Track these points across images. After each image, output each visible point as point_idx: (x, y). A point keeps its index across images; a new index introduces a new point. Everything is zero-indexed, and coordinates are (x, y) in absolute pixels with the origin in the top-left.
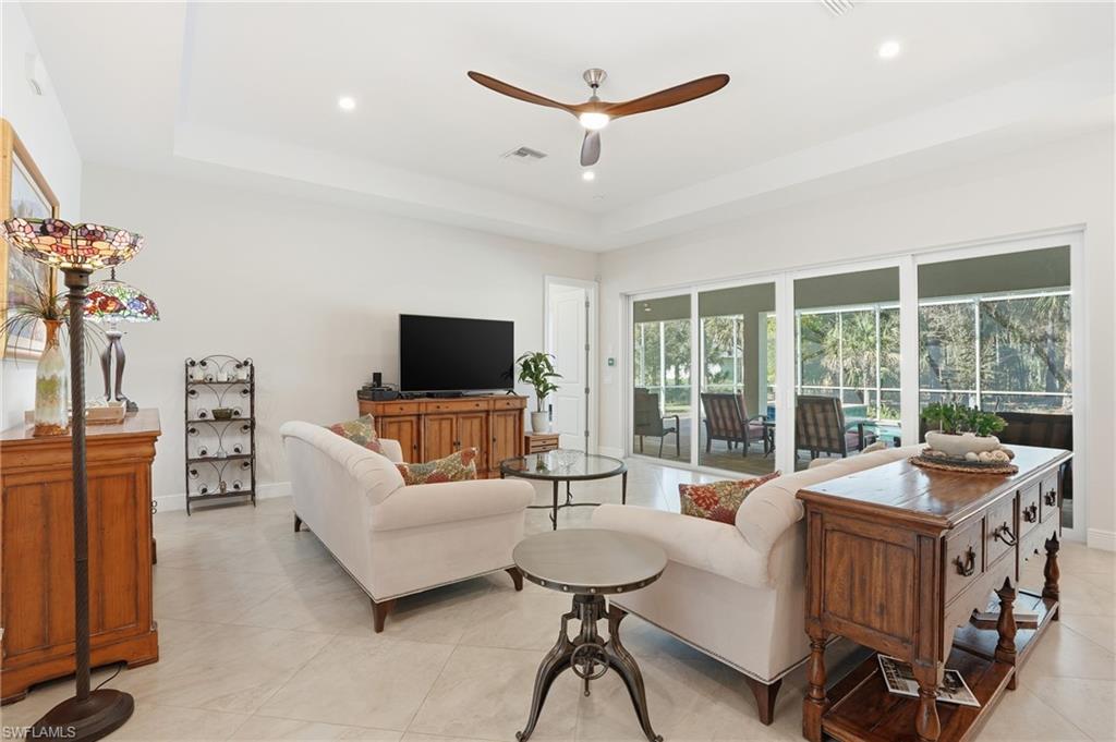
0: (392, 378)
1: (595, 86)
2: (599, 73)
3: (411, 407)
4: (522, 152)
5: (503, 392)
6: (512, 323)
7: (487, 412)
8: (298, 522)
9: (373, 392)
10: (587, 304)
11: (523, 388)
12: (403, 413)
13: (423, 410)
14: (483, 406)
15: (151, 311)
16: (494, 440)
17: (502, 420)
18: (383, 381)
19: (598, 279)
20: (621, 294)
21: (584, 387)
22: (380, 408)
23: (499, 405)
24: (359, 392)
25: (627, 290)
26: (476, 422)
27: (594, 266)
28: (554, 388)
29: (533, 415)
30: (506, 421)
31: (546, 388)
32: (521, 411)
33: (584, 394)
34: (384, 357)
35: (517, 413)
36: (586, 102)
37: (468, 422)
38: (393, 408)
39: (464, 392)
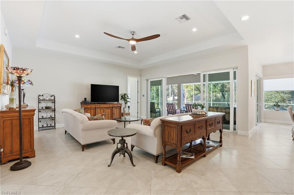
0: (89, 99)
1: (133, 35)
2: (134, 32)
3: (93, 106)
4: (119, 47)
5: (116, 103)
6: (118, 86)
7: (112, 107)
8: (66, 132)
9: (84, 103)
10: (138, 82)
11: (121, 102)
12: (91, 107)
13: (96, 106)
14: (111, 106)
15: (31, 84)
16: (114, 114)
17: (116, 109)
18: (87, 100)
19: (141, 76)
20: (146, 79)
21: (137, 101)
22: (86, 106)
23: (115, 106)
24: (81, 103)
25: (147, 78)
26: (109, 110)
27: (140, 72)
28: (129, 102)
29: (124, 108)
30: (117, 110)
31: (127, 102)
32: (121, 107)
33: (137, 103)
34: (87, 94)
35: (120, 107)
36: (131, 38)
37: (108, 110)
38: (89, 106)
39: (107, 103)
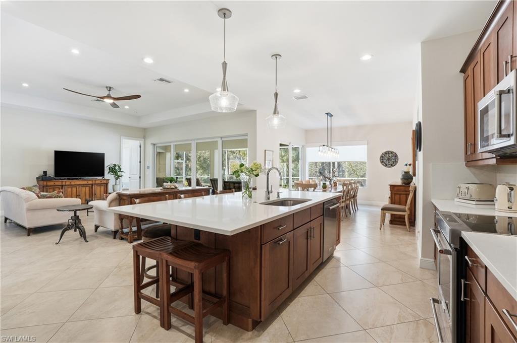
0: (51, 172)
1: (110, 90)
3: (59, 183)
5: (101, 178)
6: (104, 154)
7: (92, 185)
8: (6, 219)
9: (44, 177)
10: (140, 147)
11: (108, 175)
12: (55, 185)
13: (64, 183)
14: (90, 182)
16: (95, 194)
17: (99, 188)
18: (47, 174)
19: (144, 137)
20: (152, 144)
21: (139, 176)
22: (45, 183)
23: (97, 182)
24: (37, 178)
25: (154, 142)
26: (87, 189)
27: (143, 133)
28: (121, 176)
29: (113, 186)
30: (100, 188)
31: (118, 177)
32: (107, 184)
33: (139, 179)
34: (48, 165)
35: (105, 185)
36: (106, 95)
37: (84, 189)
38: (51, 183)
39: (83, 178)
